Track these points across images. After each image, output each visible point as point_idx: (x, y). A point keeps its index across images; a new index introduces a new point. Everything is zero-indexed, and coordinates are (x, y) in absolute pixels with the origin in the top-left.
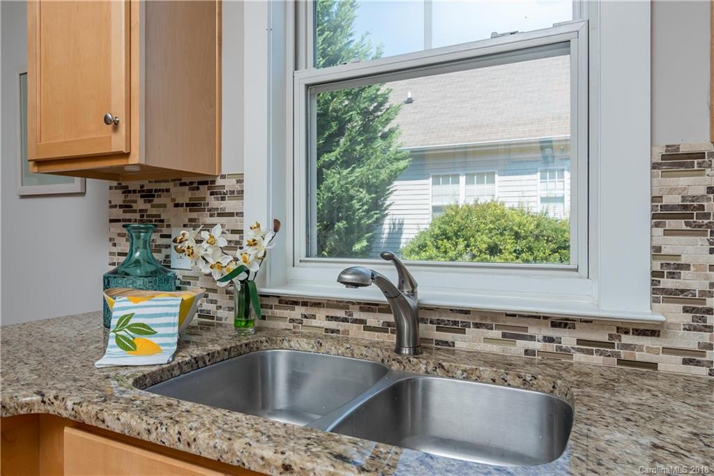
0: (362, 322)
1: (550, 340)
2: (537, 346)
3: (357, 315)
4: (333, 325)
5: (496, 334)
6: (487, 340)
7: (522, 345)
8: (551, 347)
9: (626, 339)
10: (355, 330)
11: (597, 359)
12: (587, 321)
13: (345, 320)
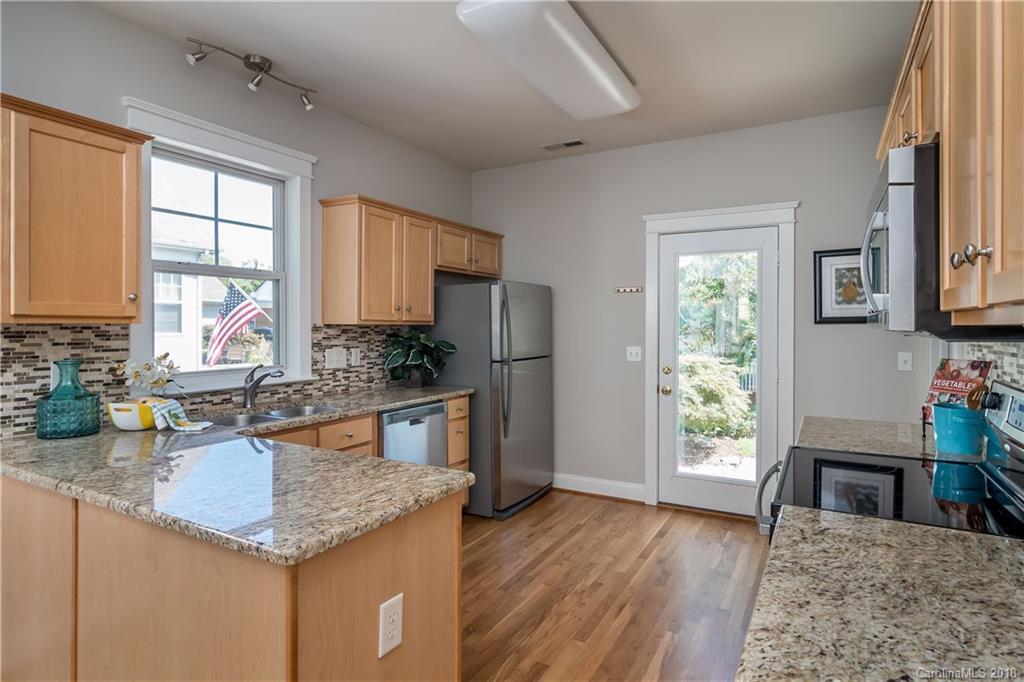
0: (212, 401)
1: (285, 392)
2: (281, 396)
3: (208, 398)
4: (194, 407)
5: (268, 394)
6: (266, 398)
7: (277, 396)
8: (286, 395)
9: (306, 387)
10: (207, 407)
11: (298, 396)
12: (295, 383)
13: (202, 403)
